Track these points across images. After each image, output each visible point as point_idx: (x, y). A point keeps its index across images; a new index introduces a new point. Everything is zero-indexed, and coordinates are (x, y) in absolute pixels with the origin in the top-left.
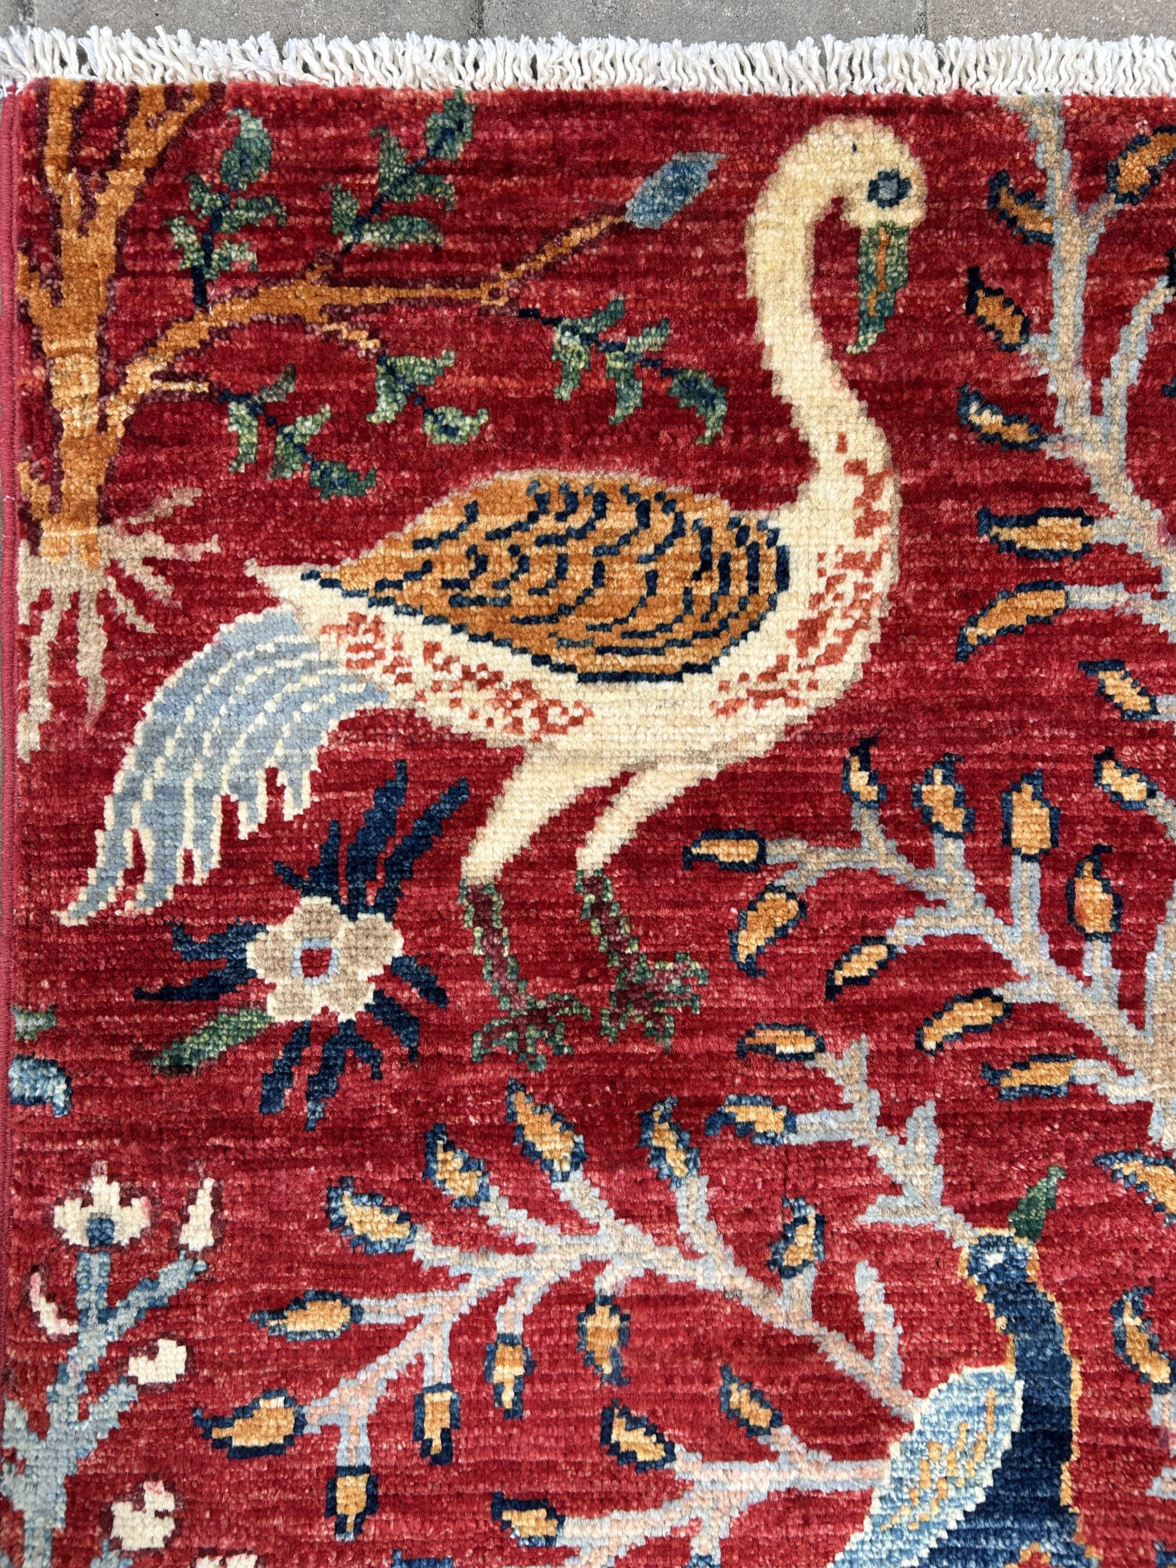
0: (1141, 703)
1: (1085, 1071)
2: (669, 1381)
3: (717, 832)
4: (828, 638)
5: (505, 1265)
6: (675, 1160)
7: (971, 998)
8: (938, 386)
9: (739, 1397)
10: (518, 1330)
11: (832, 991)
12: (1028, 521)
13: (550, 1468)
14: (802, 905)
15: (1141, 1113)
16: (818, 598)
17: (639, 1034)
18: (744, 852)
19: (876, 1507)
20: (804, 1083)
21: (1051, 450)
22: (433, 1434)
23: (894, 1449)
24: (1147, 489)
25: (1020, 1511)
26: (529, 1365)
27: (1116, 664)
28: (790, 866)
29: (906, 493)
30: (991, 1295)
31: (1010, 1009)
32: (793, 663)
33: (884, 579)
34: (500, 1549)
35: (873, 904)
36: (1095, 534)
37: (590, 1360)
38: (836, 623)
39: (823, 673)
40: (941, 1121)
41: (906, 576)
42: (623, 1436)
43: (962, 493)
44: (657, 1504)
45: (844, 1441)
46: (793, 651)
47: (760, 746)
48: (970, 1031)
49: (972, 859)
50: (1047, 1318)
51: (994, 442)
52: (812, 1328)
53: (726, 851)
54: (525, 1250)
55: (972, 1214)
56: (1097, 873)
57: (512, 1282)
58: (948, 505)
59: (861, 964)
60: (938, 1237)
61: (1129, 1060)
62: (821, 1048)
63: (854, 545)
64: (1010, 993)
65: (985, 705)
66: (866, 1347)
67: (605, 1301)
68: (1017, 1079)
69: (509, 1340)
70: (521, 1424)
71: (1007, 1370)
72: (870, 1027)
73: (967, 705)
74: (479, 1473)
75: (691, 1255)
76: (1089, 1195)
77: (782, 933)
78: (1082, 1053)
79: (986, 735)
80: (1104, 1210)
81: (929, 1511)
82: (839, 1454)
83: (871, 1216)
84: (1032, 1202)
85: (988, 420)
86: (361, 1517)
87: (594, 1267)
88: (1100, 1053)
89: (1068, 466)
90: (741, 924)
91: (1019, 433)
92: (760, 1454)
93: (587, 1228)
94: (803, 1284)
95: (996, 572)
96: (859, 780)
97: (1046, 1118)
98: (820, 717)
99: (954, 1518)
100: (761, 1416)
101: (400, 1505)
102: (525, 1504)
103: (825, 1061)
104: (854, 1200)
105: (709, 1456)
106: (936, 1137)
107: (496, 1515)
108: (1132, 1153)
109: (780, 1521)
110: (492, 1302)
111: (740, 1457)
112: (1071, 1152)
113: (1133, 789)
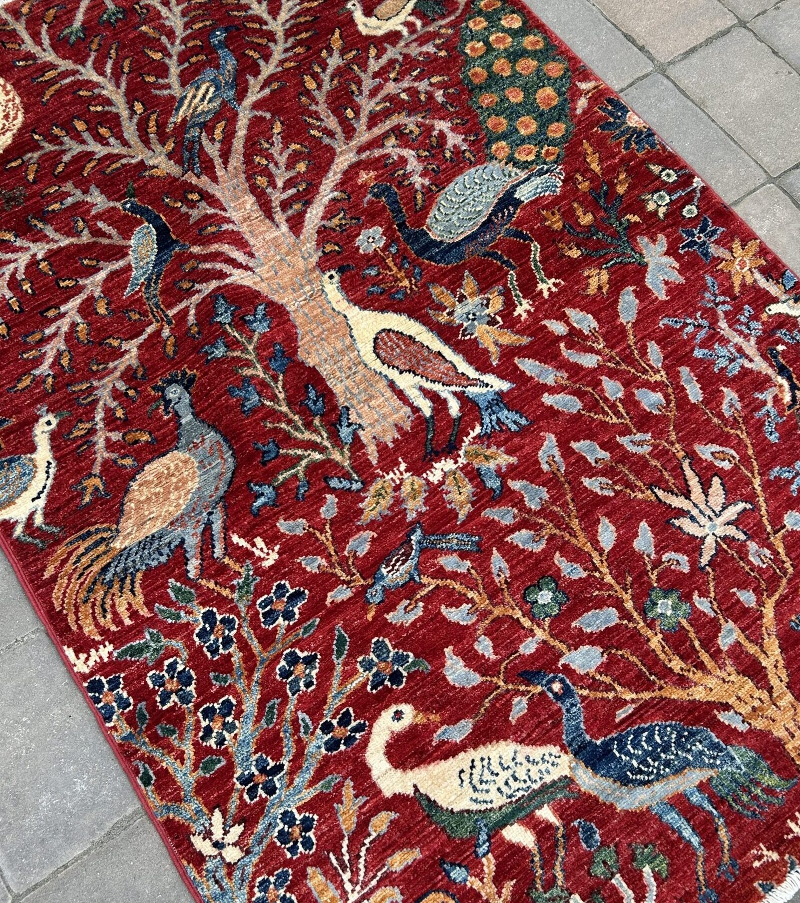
0: (91, 93)
1: (124, 161)
2: (67, 267)
3: (10, 162)
4: (11, 116)
5: (12, 266)
6: (40, 225)
7: (89, 162)
8: (7, 63)
9: (86, 262)
10: (24, 277)
11: (56, 176)
12: (43, 75)
13: (50, 299)
14: (38, 164)
15: (142, 161)
16: (4, 111)
17: (15, 206)
18: (19, 162)
19: (133, 265)
20: (60, 195)
21: (39, 62)
22: (16, 308)
23: (130, 252)
24: (64, 58)
25: (167, 247)
26: (31, 282)
27: (80, 90)
28: (31, 158)
29: (12, 84)
30: (132, 212)
31: (99, 159)
32: (7, 123)
33: (18, 100)
34: (47, 322)
35: (56, 156)
36: (59, 71)
37: (45, 274)
38: (11, 113)
39: (15, 122)
40: (97, 187)
41: (22, 98)
42: (62, 284)
43: (25, 78)
44: (80, 292)
45: (117, 257)
46: (5, 121)
47: (9, 141)
48: (93, 168)
49: (72, 138)
50: (148, 210)
51: (25, 67)
52: (94, 239)
53: (14, 164)
54: (15, 260)
55: (118, 200)
56: (102, 127)
57: (16, 269)
58: (23, 82)
59: (60, 169)
60: (112, 208)
61: (132, 154)
62: (60, 187)
63: (7, 98)
64: (97, 157)
65: (56, 111)
66: (110, 237)
67: (41, 260)
68: (109, 170)
69: (23, 280)
70: (36, 295)
71: (146, 224)
72: (70, 178)
73: (52, 113)
74: (32, 310)
75: (57, 241)
76: (141, 183)
77: (36, 171)
78: (121, 158)
79: (60, 115)
80: (146, 184)
81: (148, 260)
82: (117, 260)
83: (93, 213)
84: (129, 191)
85: (21, 63)
86: (8, 333)
87: (35, 255)
88: (125, 156)
89: (45, 62)
90: (27, 175)
91: (31, 62)
92: (98, 270)
93: (28, 249)
94: (86, 232)
95: (42, 87)
96: (36, 137)
97: (121, 173)
98: (19, 130)
99: (153, 258)
100: (95, 263)
101: (16, 325)
102: (47, 310)
103: (63, 189)
104: (88, 211)
105: (87, 277)
106: (98, 190)
107: (42, 315)
108: (145, 171)
109: (112, 279)
110: (13, 275)
111: (94, 273)
112: (131, 177)
113: (99, 109)
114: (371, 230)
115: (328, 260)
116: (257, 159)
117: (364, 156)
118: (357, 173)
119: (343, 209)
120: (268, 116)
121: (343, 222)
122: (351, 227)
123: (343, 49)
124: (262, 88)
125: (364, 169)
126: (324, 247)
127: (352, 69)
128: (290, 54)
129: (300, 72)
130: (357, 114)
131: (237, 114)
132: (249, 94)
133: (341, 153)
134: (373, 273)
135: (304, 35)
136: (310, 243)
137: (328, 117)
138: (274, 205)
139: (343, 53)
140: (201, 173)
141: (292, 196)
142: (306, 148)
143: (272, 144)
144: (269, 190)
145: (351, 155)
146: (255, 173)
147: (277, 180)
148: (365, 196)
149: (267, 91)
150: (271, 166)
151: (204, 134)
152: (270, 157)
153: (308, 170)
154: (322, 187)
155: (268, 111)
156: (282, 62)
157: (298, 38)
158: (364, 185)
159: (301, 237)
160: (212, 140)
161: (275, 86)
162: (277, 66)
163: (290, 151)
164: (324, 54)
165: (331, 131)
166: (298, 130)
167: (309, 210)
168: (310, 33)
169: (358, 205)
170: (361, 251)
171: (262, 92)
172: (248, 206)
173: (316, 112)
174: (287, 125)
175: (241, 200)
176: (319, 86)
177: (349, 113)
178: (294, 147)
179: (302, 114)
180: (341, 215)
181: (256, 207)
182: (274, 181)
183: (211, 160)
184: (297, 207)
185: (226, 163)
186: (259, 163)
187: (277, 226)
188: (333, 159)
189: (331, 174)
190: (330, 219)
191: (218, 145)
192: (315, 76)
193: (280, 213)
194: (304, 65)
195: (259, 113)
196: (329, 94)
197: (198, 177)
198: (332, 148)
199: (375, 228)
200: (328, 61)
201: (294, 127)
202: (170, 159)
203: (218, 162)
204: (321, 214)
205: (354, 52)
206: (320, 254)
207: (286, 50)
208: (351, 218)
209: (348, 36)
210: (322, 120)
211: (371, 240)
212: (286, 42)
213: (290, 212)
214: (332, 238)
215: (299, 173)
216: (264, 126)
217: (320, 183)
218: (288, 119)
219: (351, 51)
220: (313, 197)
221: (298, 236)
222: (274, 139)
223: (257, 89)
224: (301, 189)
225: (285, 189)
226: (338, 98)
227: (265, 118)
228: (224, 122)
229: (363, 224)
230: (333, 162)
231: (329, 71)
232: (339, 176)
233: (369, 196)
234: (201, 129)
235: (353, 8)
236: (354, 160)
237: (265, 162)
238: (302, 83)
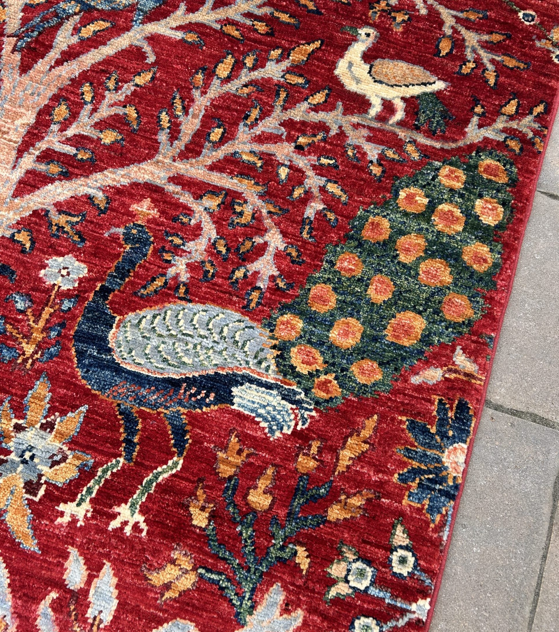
114: (77, 263)
115: (6, 247)
116: (86, 88)
117: (171, 188)
118: (143, 197)
119: (84, 216)
120: (151, 59)
121: (67, 228)
122: (66, 240)
123: (297, 66)
124: (179, 28)
125: (153, 201)
126: (19, 232)
127: (278, 95)
128: (249, 22)
129: (232, 47)
130: (223, 140)
131: (128, 30)
132: (163, 22)
133: (158, 162)
134: (20, 305)
135: (284, 17)
136: (15, 214)
137: (195, 116)
138: (38, 145)
139: (292, 70)
140: (21, 50)
141: (64, 154)
142: (138, 124)
143: (117, 89)
144: (55, 127)
145: (162, 175)
146: (66, 99)
147: (74, 126)
148: (119, 226)
149: (179, 35)
150: (89, 107)
151: (77, 18)
152: (98, 98)
153: (110, 147)
154: (99, 176)
155: (156, 54)
156: (229, 22)
157: (276, 14)
158: (132, 215)
159: (16, 201)
160: (76, 30)
161: (191, 37)
162: (218, 21)
163: (120, 111)
164: (275, 53)
165: (179, 132)
166: (156, 101)
167: (57, 183)
168: (292, 21)
169: (101, 227)
170: (43, 272)
171: (173, 32)
172: (18, 122)
173: (192, 100)
174: (155, 85)
175: (23, 110)
176: (228, 79)
177: (216, 134)
178: (131, 112)
179: (180, 89)
180: (75, 219)
181: (23, 131)
182: (71, 123)
183: (51, 47)
184: (54, 169)
185: (59, 63)
186: (83, 94)
187: (14, 167)
188: (144, 160)
189: (121, 171)
190: (60, 212)
191: (75, 40)
192: (238, 66)
193: (33, 158)
194: (244, 45)
195: (147, 48)
196: (226, 97)
197: (13, 51)
198: (156, 150)
199: (83, 265)
200: (268, 64)
201: (156, 92)
202: (23, 11)
203: (54, 55)
204: (61, 198)
205: (301, 81)
206: (8, 234)
207: (248, 15)
208: (78, 233)
209: (319, 59)
210: (186, 113)
211: (64, 272)
212: (260, 7)
213: (42, 167)
214: (39, 231)
215: (99, 139)
216: (132, 65)
217: (102, 170)
218: (162, 81)
219: (301, 76)
220: (77, 176)
221: (15, 196)
222: (126, 86)
223: (174, 25)
224: (79, 157)
225: (68, 141)
226: (228, 108)
227: (145, 58)
228: (108, 25)
229: (79, 249)
230: (139, 162)
231: (256, 75)
232: (125, 182)
233: (121, 230)
234: (80, 11)
235: (363, 36)
236: (158, 182)
237: (88, 98)
238: (219, 60)
